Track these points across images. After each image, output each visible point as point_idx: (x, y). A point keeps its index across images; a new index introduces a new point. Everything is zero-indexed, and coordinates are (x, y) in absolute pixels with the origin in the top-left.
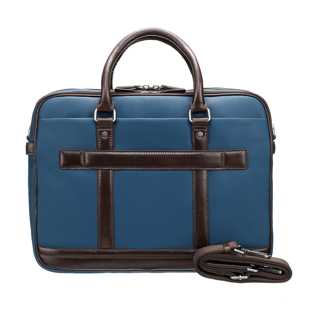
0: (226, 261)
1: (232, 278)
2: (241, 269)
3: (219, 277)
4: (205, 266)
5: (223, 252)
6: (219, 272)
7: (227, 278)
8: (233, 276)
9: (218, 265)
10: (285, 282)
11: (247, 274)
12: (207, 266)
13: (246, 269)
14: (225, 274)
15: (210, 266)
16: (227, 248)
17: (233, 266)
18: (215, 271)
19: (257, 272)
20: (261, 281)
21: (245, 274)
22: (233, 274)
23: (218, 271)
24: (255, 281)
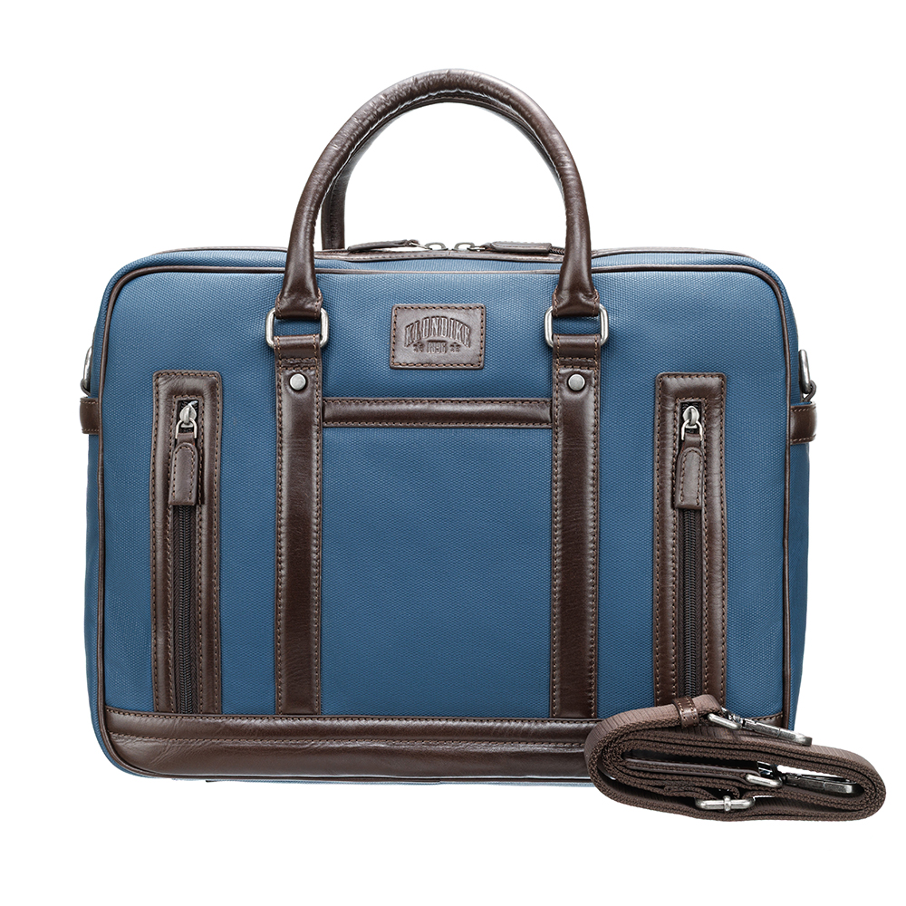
0: (685, 752)
1: (703, 804)
2: (730, 776)
3: (664, 804)
4: (621, 768)
5: (676, 726)
6: (662, 787)
7: (687, 805)
8: (705, 800)
9: (660, 763)
10: (864, 816)
11: (749, 794)
12: (626, 767)
13: (745, 778)
14: (682, 794)
15: (634, 767)
16: (687, 712)
17: (704, 767)
18: (652, 783)
19: (777, 788)
20: (791, 815)
21: (742, 793)
22: (706, 792)
23: (659, 783)
24: (772, 815)
